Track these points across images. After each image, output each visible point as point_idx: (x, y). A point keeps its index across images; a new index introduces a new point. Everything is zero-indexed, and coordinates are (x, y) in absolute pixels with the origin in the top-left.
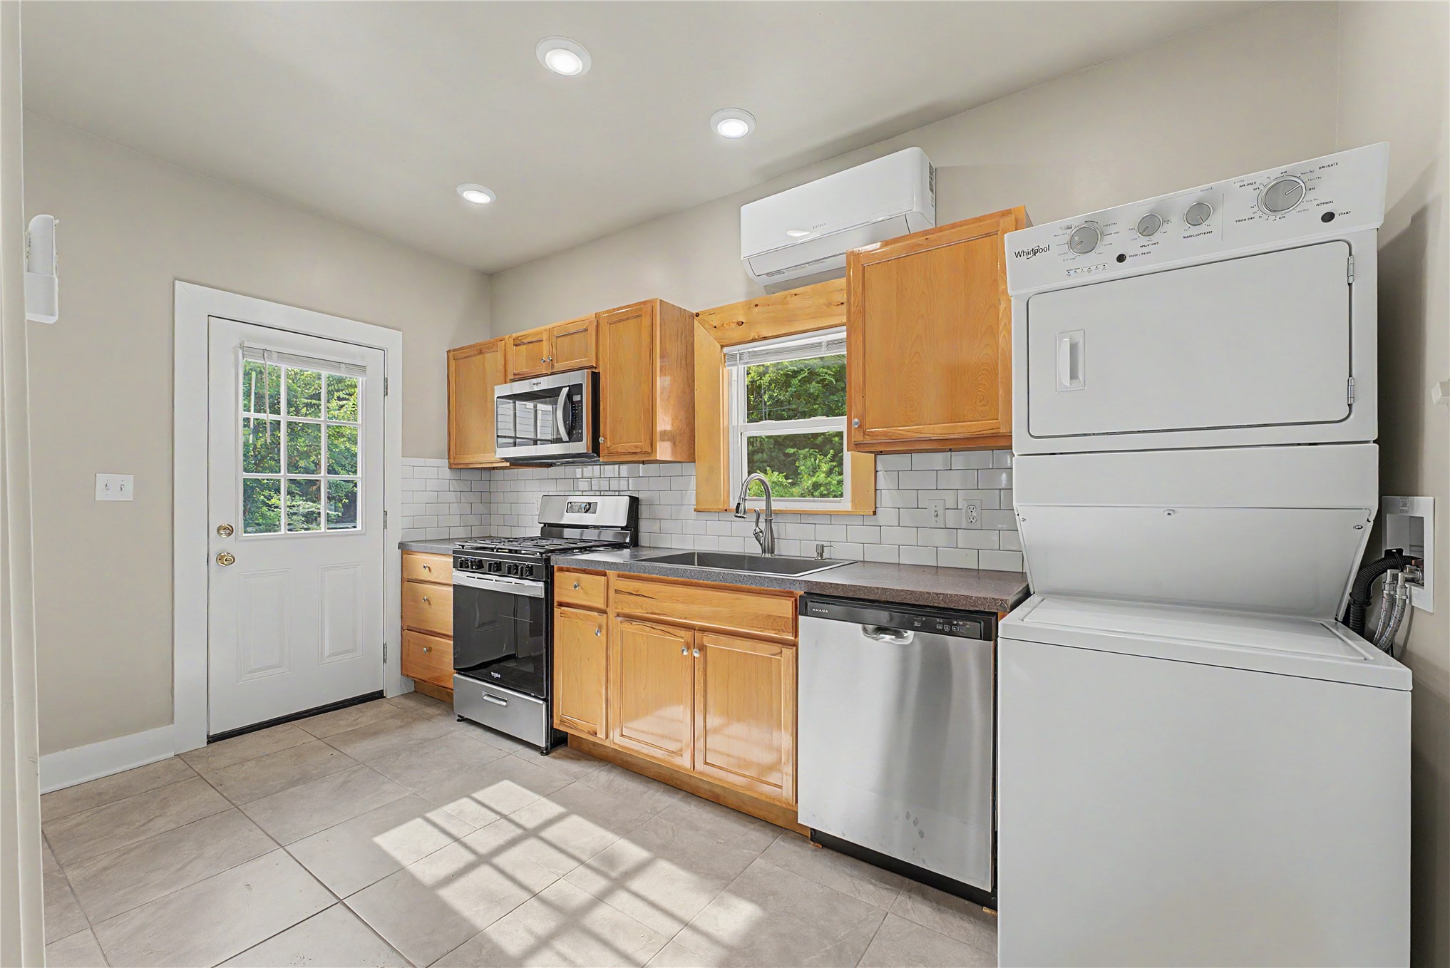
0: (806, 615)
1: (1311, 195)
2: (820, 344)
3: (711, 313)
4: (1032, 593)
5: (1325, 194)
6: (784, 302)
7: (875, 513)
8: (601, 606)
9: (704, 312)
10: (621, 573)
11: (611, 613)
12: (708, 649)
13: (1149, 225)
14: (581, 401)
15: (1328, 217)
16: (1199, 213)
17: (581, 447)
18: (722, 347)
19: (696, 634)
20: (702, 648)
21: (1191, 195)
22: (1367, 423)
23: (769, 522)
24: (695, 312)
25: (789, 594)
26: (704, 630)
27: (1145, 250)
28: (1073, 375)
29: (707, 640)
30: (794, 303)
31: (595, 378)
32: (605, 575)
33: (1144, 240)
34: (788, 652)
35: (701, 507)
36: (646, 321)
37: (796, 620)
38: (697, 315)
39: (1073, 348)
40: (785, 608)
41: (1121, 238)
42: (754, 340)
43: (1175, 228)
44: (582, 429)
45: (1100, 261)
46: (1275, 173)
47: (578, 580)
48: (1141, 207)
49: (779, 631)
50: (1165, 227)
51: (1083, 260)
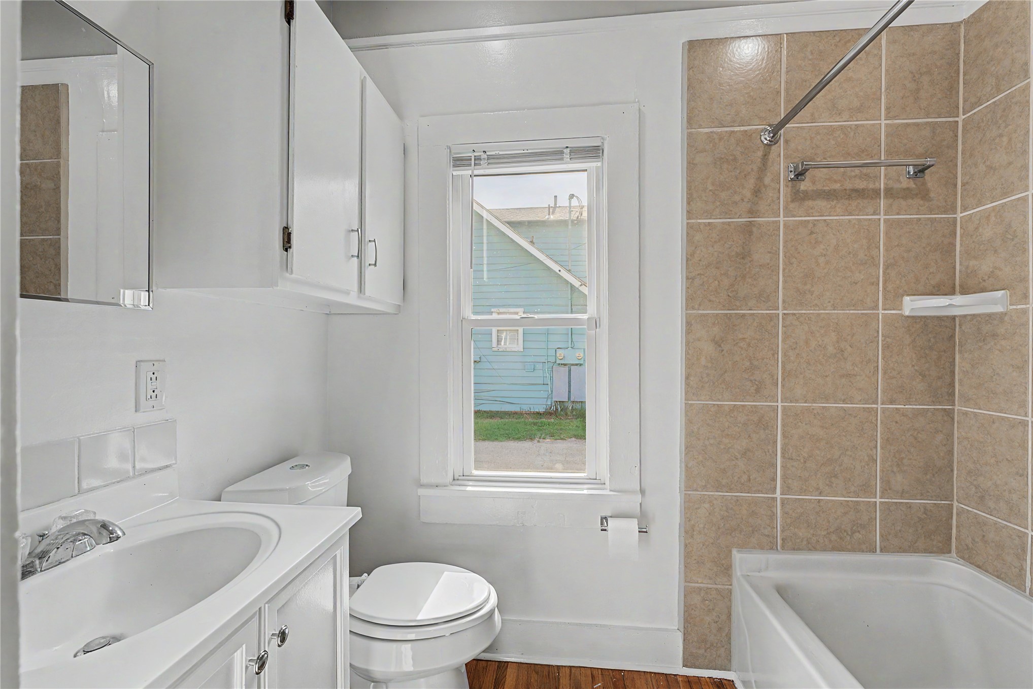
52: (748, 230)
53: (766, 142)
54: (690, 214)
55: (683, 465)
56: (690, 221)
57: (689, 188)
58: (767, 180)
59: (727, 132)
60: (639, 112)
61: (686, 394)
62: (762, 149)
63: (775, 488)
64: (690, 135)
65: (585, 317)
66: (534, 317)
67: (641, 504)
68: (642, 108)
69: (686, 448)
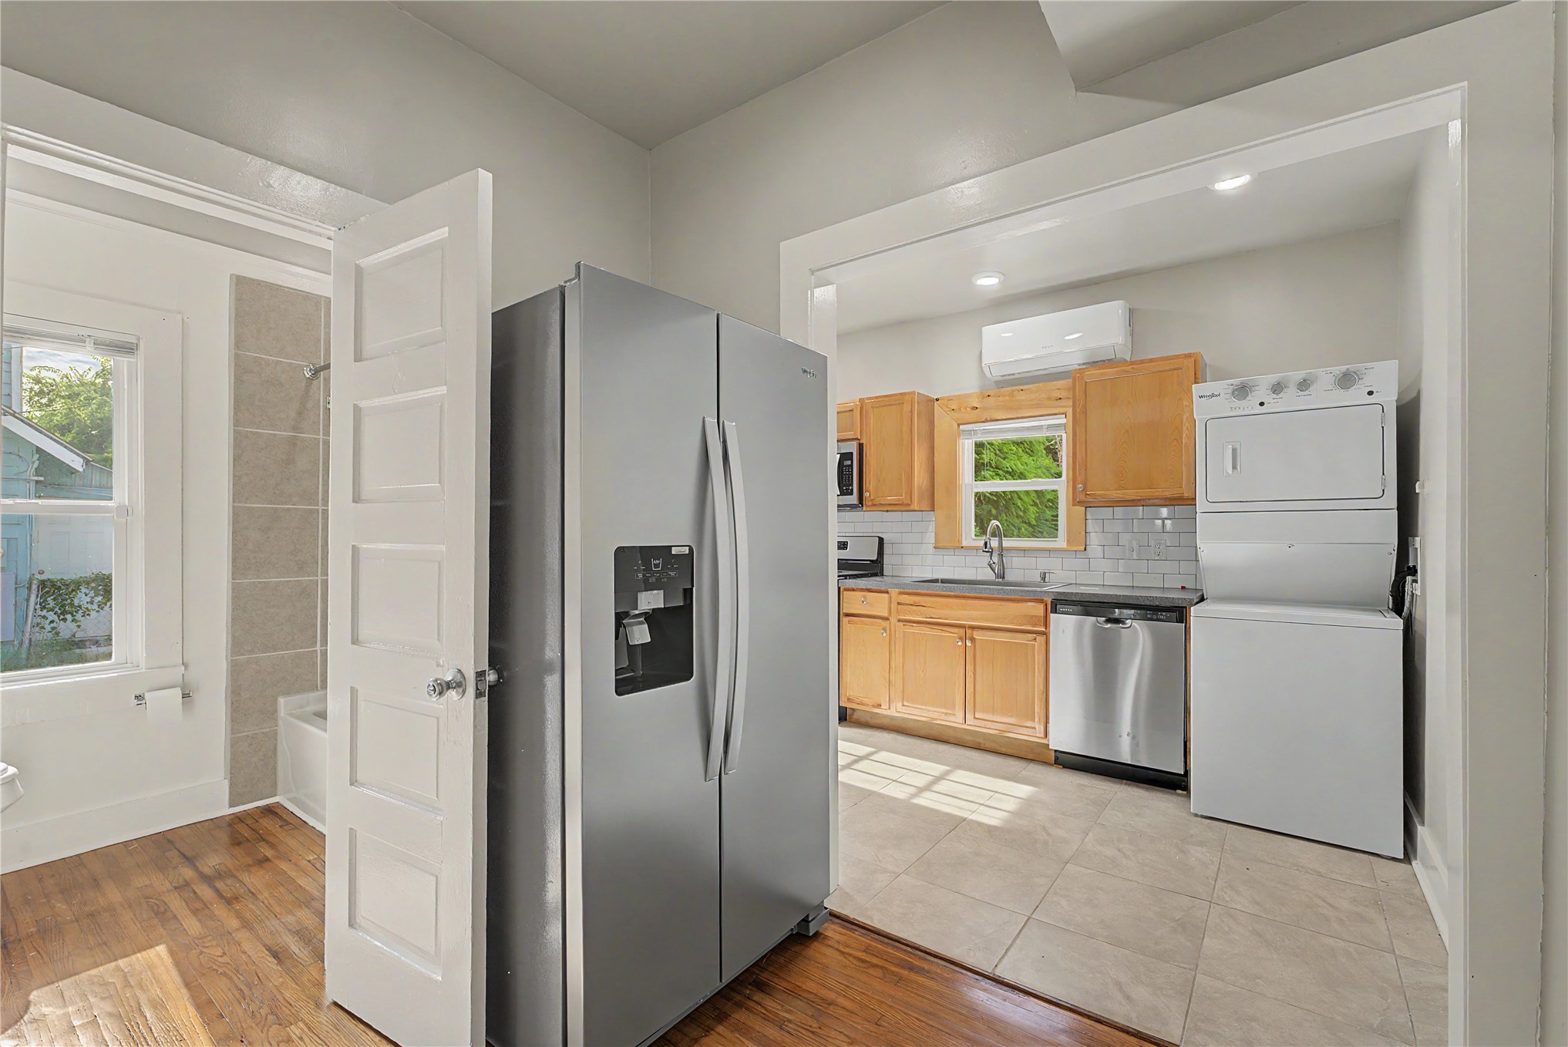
0: (1056, 613)
1: (1361, 382)
2: (1041, 427)
3: (950, 399)
4: (1205, 597)
5: (1369, 381)
6: (1012, 395)
7: (1085, 550)
8: (886, 615)
9: (943, 398)
10: (902, 590)
11: (893, 620)
12: (977, 642)
13: (1277, 388)
14: (851, 466)
15: (1370, 393)
16: (1304, 385)
17: (853, 499)
18: (959, 425)
19: (967, 631)
20: (973, 640)
21: (1299, 375)
22: (1391, 500)
23: (1001, 556)
24: (935, 398)
25: (1041, 601)
26: (973, 628)
27: (1275, 401)
28: (1234, 467)
29: (977, 635)
30: (1021, 397)
31: (861, 447)
32: (887, 592)
33: (1275, 396)
34: (1041, 639)
35: (938, 545)
36: (907, 408)
37: (1046, 617)
38: (937, 400)
39: (1234, 451)
40: (1038, 610)
41: (1262, 393)
42: (986, 421)
43: (1291, 392)
44: (852, 486)
45: (1250, 405)
46: (1344, 368)
47: (865, 597)
48: (1273, 378)
49: (1035, 625)
50: (1285, 390)
51: (1237, 403)
52: (293, 442)
53: (308, 376)
54: (237, 423)
55: (230, 636)
56: (237, 428)
57: (236, 401)
58: (309, 405)
59: (273, 361)
60: (183, 323)
61: (232, 574)
62: (305, 381)
63: (316, 642)
64: (237, 356)
65: (110, 504)
66: (37, 503)
67: (183, 675)
68: (185, 318)
69: (233, 619)
